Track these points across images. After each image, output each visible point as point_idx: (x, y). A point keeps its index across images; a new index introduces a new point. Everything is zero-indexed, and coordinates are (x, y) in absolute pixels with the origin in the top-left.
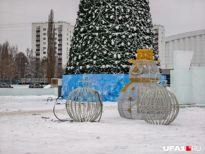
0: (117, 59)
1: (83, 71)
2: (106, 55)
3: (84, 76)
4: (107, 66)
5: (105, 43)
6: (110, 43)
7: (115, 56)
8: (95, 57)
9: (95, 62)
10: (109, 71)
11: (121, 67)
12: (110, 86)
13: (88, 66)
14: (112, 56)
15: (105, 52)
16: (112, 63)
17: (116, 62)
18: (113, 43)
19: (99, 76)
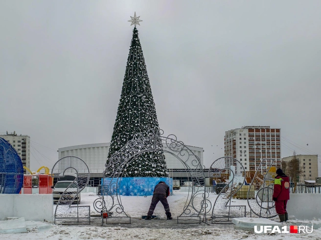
0: (154, 168)
1: (132, 175)
2: (148, 165)
3: (135, 178)
4: (150, 172)
5: (146, 156)
6: (149, 157)
7: (153, 165)
8: (140, 166)
9: (140, 169)
10: (150, 175)
11: (156, 172)
12: (152, 186)
13: (136, 172)
14: (151, 166)
15: (147, 163)
16: (151, 170)
17: (154, 170)
18: (151, 157)
19: (146, 179)
